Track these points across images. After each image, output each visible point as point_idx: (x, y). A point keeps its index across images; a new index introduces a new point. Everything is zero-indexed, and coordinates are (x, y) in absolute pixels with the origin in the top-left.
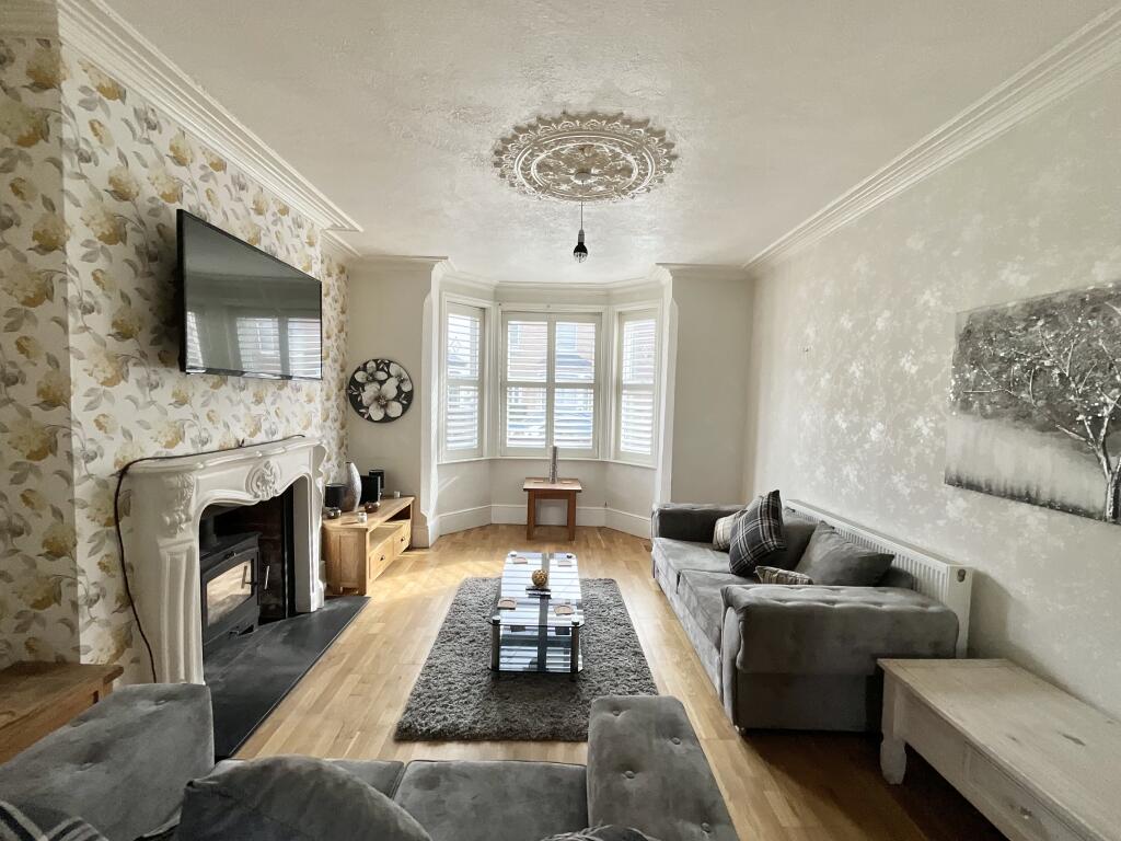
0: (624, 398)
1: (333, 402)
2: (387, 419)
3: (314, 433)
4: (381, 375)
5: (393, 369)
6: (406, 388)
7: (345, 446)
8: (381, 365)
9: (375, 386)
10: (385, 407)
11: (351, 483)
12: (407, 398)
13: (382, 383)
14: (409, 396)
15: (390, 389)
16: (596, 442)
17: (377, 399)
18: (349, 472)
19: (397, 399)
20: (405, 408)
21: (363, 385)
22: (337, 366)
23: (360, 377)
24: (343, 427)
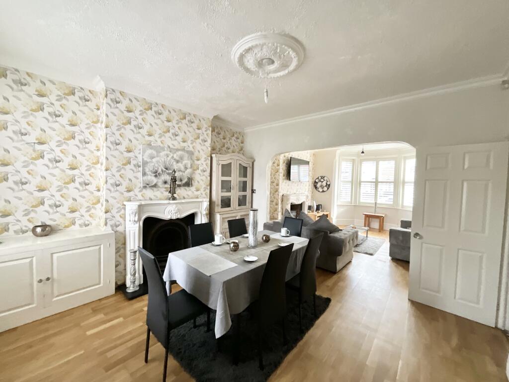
1: (310, 187)
2: (323, 191)
3: (306, 193)
4: (322, 180)
5: (325, 178)
6: (328, 183)
7: (313, 198)
8: (323, 177)
9: (321, 183)
10: (323, 188)
11: (313, 206)
12: (328, 186)
13: (322, 182)
14: (329, 185)
15: (324, 183)
16: (394, 202)
17: (321, 186)
18: (313, 203)
19: (326, 186)
20: (328, 189)
21: (317, 183)
22: (312, 178)
23: (317, 181)
24: (312, 193)
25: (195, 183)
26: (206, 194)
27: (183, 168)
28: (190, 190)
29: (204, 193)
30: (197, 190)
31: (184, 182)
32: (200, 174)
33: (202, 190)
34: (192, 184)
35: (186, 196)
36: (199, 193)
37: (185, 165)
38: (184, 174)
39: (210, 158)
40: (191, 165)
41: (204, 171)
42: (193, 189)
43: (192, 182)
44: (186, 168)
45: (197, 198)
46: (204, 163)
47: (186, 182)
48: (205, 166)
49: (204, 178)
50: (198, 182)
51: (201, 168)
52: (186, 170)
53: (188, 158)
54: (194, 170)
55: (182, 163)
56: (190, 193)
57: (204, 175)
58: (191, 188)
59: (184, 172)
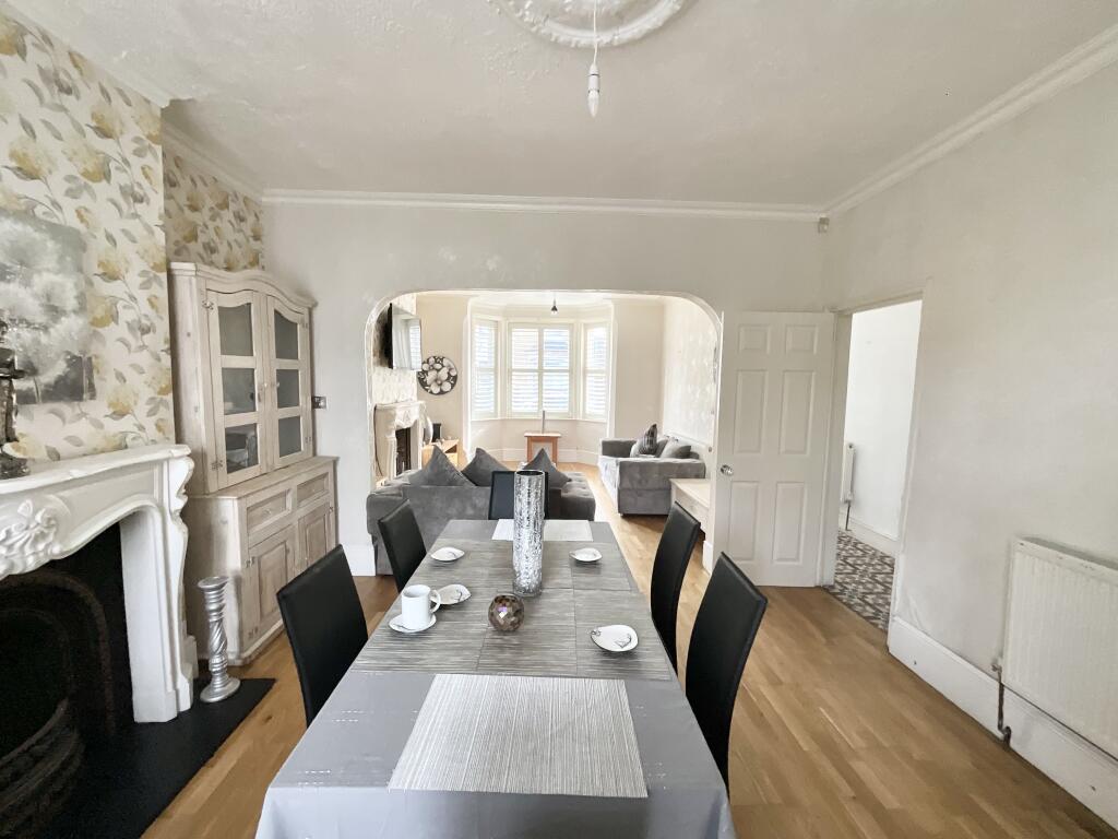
0: (588, 379)
2: (442, 392)
4: (438, 366)
5: (445, 362)
6: (453, 374)
8: (439, 360)
9: (434, 373)
10: (441, 385)
11: (430, 428)
12: (453, 380)
13: (438, 370)
14: (455, 378)
15: (444, 374)
16: (571, 409)
17: (436, 380)
18: (426, 422)
19: (448, 380)
20: (453, 386)
21: (427, 372)
23: (425, 367)
25: (106, 385)
26: (159, 428)
27: (34, 309)
28: (84, 414)
29: (150, 423)
30: (119, 414)
31: (48, 377)
32: (122, 340)
33: (141, 409)
34: (92, 387)
35: (64, 447)
36: (126, 424)
37: (49, 298)
38: (44, 339)
39: (163, 276)
40: (81, 298)
41: (145, 331)
42: (97, 408)
43: (90, 377)
44: (55, 311)
45: (122, 447)
46: (142, 296)
47: (61, 380)
48: (146, 308)
49: (144, 359)
50: (121, 377)
51: (126, 316)
52: (56, 319)
53: (61, 259)
54: (96, 323)
55: (27, 283)
56: (82, 429)
57: (143, 347)
58: (87, 406)
59: (45, 329)
